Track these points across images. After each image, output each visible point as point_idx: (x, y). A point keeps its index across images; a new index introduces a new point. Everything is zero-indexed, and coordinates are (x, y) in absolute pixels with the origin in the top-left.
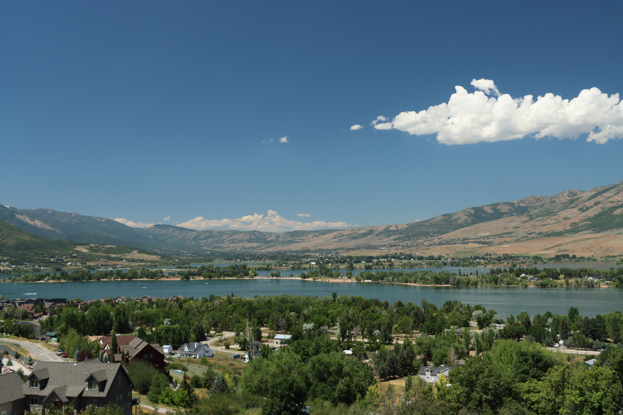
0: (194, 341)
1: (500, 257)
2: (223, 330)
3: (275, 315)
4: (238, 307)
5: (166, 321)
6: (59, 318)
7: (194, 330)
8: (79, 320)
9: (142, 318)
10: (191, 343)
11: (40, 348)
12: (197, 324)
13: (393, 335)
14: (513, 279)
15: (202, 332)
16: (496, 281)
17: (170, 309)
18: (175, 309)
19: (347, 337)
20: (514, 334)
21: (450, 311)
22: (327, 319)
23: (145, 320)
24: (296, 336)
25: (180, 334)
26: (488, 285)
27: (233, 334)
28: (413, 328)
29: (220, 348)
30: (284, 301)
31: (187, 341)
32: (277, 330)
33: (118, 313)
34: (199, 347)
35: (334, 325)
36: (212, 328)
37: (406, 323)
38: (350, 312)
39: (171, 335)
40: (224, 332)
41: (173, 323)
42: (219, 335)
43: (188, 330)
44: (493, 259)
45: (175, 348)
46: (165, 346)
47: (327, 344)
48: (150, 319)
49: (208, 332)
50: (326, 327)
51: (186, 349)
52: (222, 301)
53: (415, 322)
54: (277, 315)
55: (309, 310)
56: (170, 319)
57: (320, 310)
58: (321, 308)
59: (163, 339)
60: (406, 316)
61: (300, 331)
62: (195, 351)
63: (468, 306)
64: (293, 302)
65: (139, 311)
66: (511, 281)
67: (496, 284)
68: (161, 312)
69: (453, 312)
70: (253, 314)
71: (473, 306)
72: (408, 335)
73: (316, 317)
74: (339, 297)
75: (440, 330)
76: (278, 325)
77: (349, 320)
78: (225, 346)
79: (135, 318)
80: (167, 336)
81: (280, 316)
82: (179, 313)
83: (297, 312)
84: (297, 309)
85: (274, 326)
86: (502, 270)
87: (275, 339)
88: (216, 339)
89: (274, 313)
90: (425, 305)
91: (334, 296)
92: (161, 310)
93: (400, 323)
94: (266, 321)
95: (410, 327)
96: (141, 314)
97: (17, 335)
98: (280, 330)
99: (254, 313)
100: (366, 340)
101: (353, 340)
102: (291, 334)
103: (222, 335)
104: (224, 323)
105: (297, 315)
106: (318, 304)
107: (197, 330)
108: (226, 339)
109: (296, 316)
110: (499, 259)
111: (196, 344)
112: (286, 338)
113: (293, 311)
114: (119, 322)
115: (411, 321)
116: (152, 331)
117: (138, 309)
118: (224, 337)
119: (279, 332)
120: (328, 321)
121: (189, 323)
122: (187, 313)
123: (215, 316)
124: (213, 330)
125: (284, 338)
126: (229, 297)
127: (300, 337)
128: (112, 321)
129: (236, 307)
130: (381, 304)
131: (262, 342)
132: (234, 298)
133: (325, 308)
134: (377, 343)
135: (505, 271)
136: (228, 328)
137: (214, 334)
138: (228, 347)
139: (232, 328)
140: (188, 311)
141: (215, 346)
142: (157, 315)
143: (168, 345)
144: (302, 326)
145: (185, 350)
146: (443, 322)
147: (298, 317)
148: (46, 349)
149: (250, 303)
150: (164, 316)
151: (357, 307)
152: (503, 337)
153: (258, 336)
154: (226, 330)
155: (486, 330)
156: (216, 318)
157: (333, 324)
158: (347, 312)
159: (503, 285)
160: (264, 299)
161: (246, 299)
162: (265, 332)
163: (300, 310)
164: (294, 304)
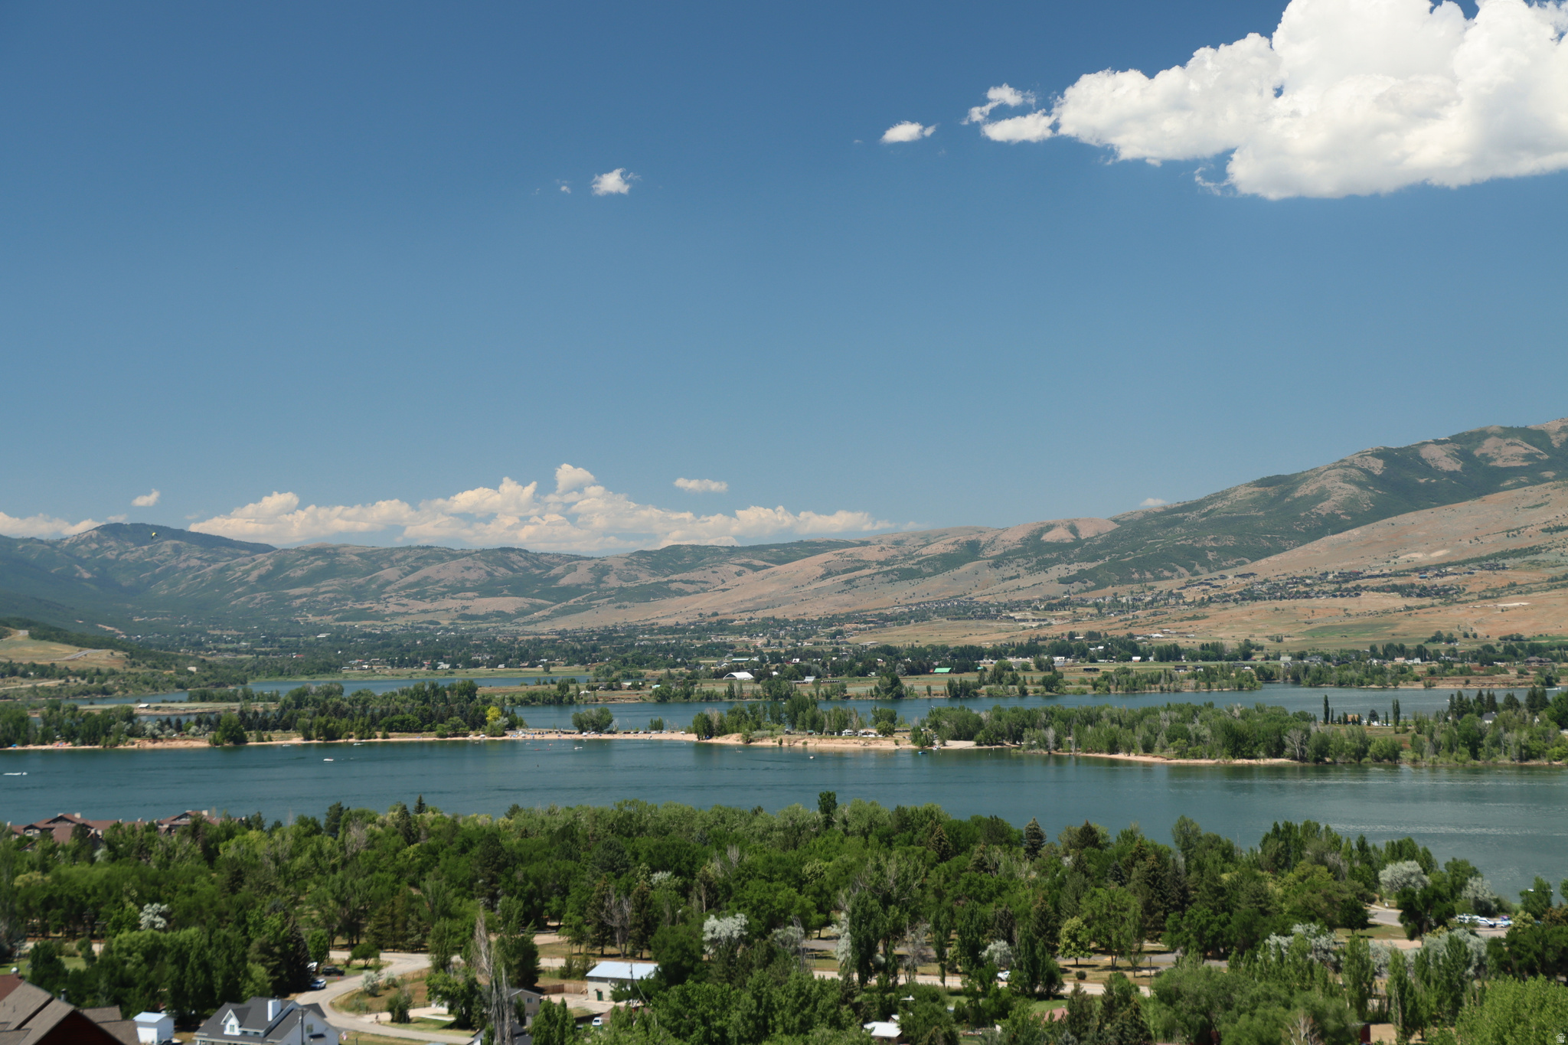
0: (265, 994)
1: (1489, 648)
2: (382, 948)
3: (591, 881)
4: (441, 855)
5: (149, 914)
7: (265, 949)
9: (49, 903)
10: (252, 1002)
12: (277, 922)
13: (1062, 962)
14: (1544, 736)
15: (298, 958)
16: (1474, 744)
17: (164, 865)
18: (188, 864)
19: (880, 967)
20: (1550, 956)
21: (1287, 865)
22: (800, 899)
23: (60, 911)
24: (677, 965)
25: (206, 967)
26: (1442, 760)
27: (422, 962)
28: (1142, 934)
29: (369, 1018)
30: (626, 827)
31: (233, 995)
32: (601, 942)
34: (283, 1017)
35: (828, 923)
36: (339, 940)
37: (1113, 914)
38: (891, 869)
39: (170, 970)
40: (385, 956)
41: (175, 921)
42: (366, 967)
43: (239, 950)
44: (1464, 657)
45: (186, 1024)
46: (143, 1017)
47: (798, 996)
48: (83, 907)
49: (321, 955)
50: (795, 931)
51: (232, 1026)
52: (379, 829)
53: (1148, 908)
54: (599, 884)
55: (727, 863)
56: (164, 907)
57: (770, 861)
58: (776, 853)
59: (135, 986)
60: (1114, 886)
61: (691, 947)
62: (267, 1034)
63: (1362, 846)
64: (662, 832)
65: (36, 876)
66: (1535, 745)
67: (1475, 755)
68: (127, 878)
69: (1303, 866)
70: (504, 880)
71: (1381, 844)
72: (1122, 962)
73: (755, 890)
74: (844, 809)
75: (1251, 942)
76: (602, 925)
77: (887, 901)
78: (391, 1010)
79: (17, 906)
80: (153, 974)
81: (612, 886)
82: (203, 879)
83: (678, 873)
84: (678, 860)
85: (588, 929)
86: (1500, 700)
87: (592, 979)
88: (356, 983)
89: (588, 876)
90: (1188, 839)
91: (828, 804)
92: (128, 869)
93: (1088, 913)
94: (555, 908)
95: (1129, 928)
96: (44, 888)
98: (614, 945)
99: (509, 876)
100: (954, 982)
101: (902, 981)
102: (656, 960)
103: (378, 968)
104: (388, 920)
105: (678, 881)
106: (762, 838)
107: (277, 950)
108: (392, 984)
109: (677, 889)
110: (1486, 657)
111: (272, 1006)
112: (637, 977)
113: (665, 869)
115: (1135, 904)
116: (90, 958)
117: (32, 868)
119: (608, 950)
120: (802, 906)
121: (242, 922)
122: (237, 879)
123: (349, 889)
124: (342, 948)
125: (629, 976)
126: (405, 812)
127: (691, 970)
129: (433, 852)
130: (1014, 837)
131: (541, 991)
132: (429, 816)
133: (792, 853)
134: (998, 992)
135: (1511, 702)
136: (404, 938)
137: (348, 964)
138: (401, 1017)
139: (418, 937)
140: (239, 872)
141: (351, 1010)
142: (111, 891)
143: (156, 1010)
144: (702, 925)
145: (227, 1032)
146: (1263, 906)
147: (684, 891)
149: (492, 837)
150: (141, 893)
151: (920, 850)
152: (1505, 967)
153: (526, 973)
154: (396, 948)
155: (1437, 940)
156: (355, 900)
157: (822, 917)
158: (878, 868)
159: (1504, 760)
160: (547, 819)
161: (474, 820)
162: (552, 950)
163: (691, 864)
164: (668, 840)
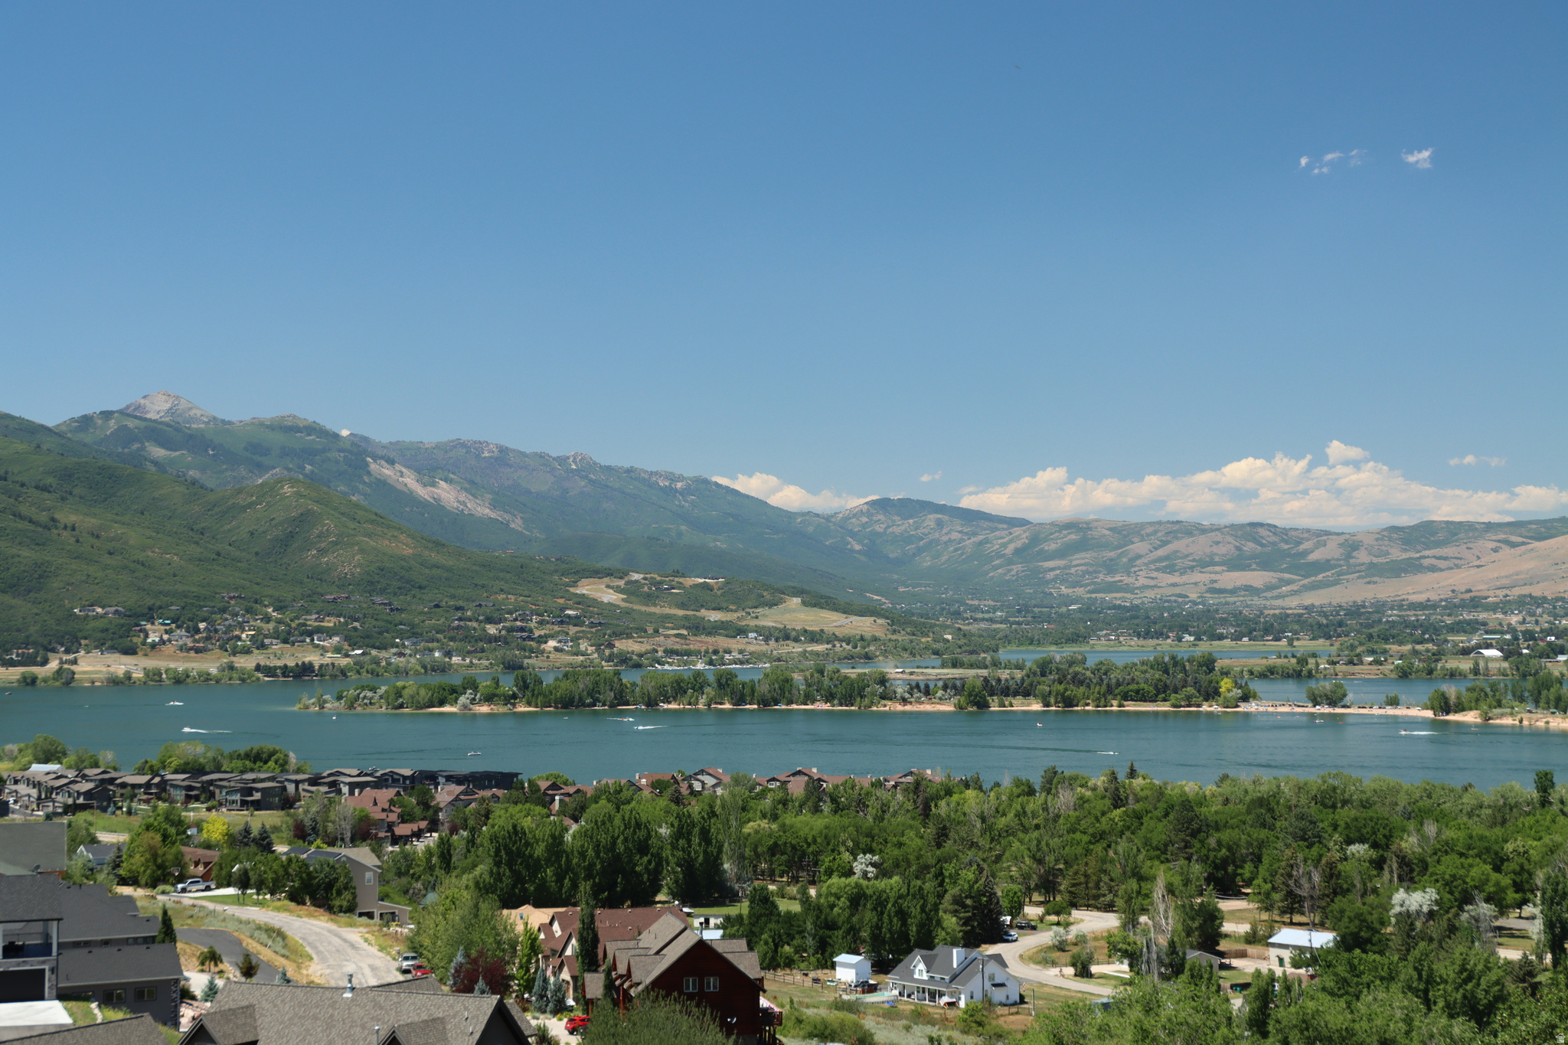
0: (954, 943)
2: (1075, 905)
3: (1282, 850)
4: (1145, 819)
5: (862, 864)
6: (471, 842)
7: (958, 901)
8: (539, 850)
9: (774, 849)
10: (940, 949)
11: (353, 946)
12: (971, 876)
15: (991, 911)
17: (879, 819)
18: (900, 819)
22: (1495, 876)
23: (784, 858)
24: (1355, 936)
25: (903, 915)
27: (1109, 921)
29: (1055, 971)
30: (1329, 799)
31: (926, 943)
32: (1290, 910)
33: (682, 832)
34: (967, 965)
35: (1525, 902)
36: (1036, 897)
39: (869, 916)
40: (1077, 914)
41: (883, 872)
42: (1058, 924)
43: (931, 899)
45: (882, 967)
46: (843, 958)
48: (804, 854)
49: (1016, 909)
50: (1485, 909)
51: (920, 970)
52: (1088, 793)
54: (1288, 852)
55: (1424, 838)
56: (876, 858)
57: (1471, 837)
58: (1479, 830)
59: (838, 928)
61: (1369, 918)
62: (951, 981)
64: (1365, 805)
65: (764, 824)
68: (844, 829)
70: (1198, 845)
73: (1449, 866)
74: (1562, 789)
76: (1290, 894)
78: (1074, 965)
79: (748, 852)
80: (854, 919)
81: (1300, 856)
82: (912, 834)
83: (1375, 845)
84: (1374, 833)
85: (1276, 896)
87: (1274, 945)
88: (1045, 937)
89: (1280, 845)
91: (1545, 783)
92: (846, 821)
94: (1247, 875)
96: (770, 836)
97: (296, 898)
98: (1303, 914)
99: (1202, 842)
102: (1334, 929)
103: (1068, 925)
104: (1082, 879)
105: (1373, 854)
106: (1467, 815)
107: (969, 902)
108: (1081, 940)
109: (1371, 861)
111: (957, 955)
112: (1316, 944)
113: (1362, 841)
114: (688, 865)
116: (805, 900)
117: (764, 816)
118: (1074, 930)
119: (1297, 918)
120: (1497, 884)
121: (940, 874)
122: (942, 835)
123: (1045, 848)
124: (1039, 904)
125: (1308, 944)
126: (1113, 777)
127: (1369, 941)
128: (660, 861)
129: (1138, 817)
131: (1222, 955)
132: (1138, 782)
133: (1498, 831)
136: (1096, 897)
137: (1041, 919)
138: (1084, 972)
139: (1109, 897)
140: (945, 828)
141: (1039, 963)
142: (829, 842)
143: (856, 952)
144: (1390, 898)
145: (916, 976)
147: (1379, 864)
148: (374, 950)
149: (1194, 804)
150: (856, 844)
153: (1208, 934)
154: (1088, 907)
156: (1050, 859)
157: (1518, 896)
160: (1250, 788)
161: (1182, 787)
162: (1238, 916)
163: (1388, 838)
164: (1370, 813)
